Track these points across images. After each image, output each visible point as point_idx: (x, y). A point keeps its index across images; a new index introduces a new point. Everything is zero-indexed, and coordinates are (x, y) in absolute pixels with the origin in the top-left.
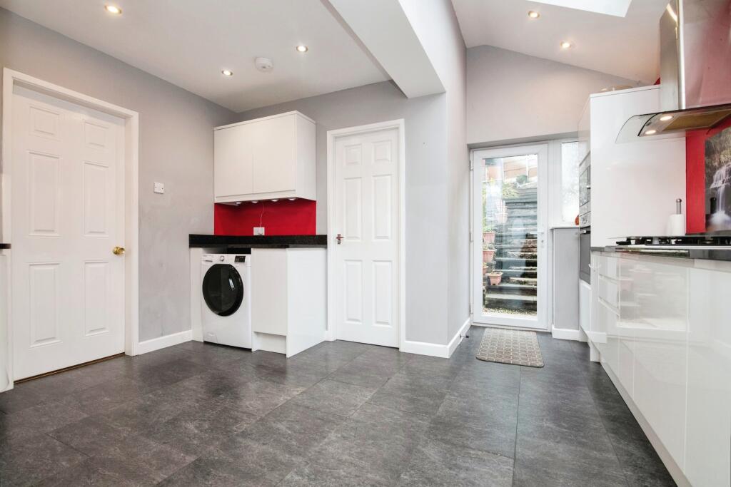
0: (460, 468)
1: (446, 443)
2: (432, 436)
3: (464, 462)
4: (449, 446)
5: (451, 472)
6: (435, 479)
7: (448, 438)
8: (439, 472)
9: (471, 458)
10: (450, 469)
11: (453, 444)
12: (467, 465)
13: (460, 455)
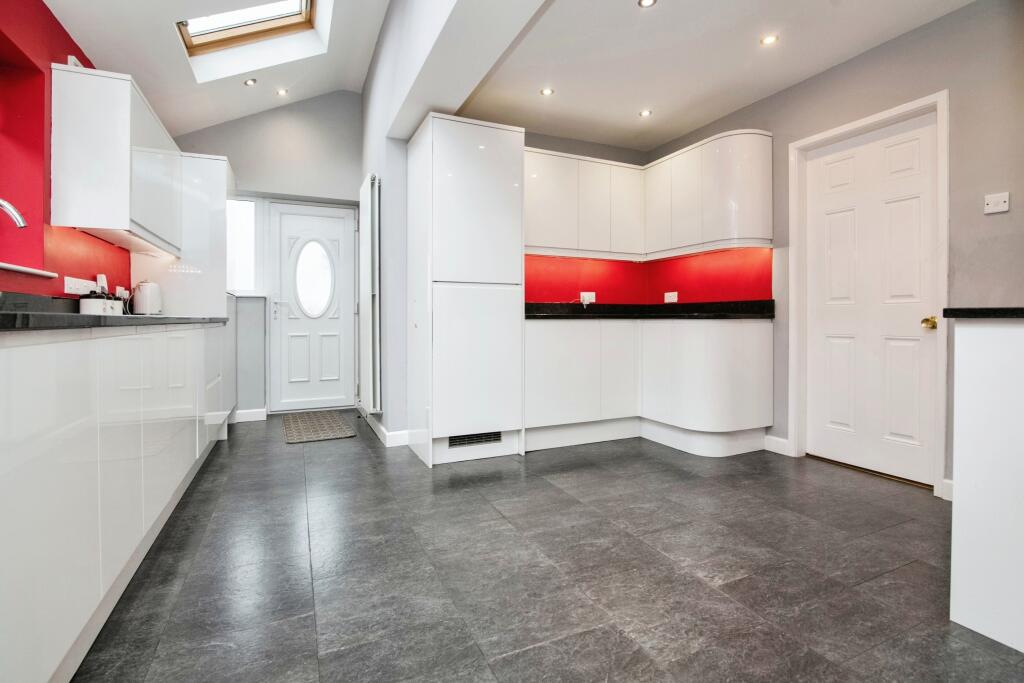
0: (383, 604)
1: (424, 624)
2: (452, 624)
3: (383, 613)
4: (417, 622)
5: (390, 596)
6: (401, 581)
7: (429, 636)
8: (403, 588)
9: (378, 623)
10: (393, 598)
11: (415, 629)
12: (378, 612)
13: (395, 619)
